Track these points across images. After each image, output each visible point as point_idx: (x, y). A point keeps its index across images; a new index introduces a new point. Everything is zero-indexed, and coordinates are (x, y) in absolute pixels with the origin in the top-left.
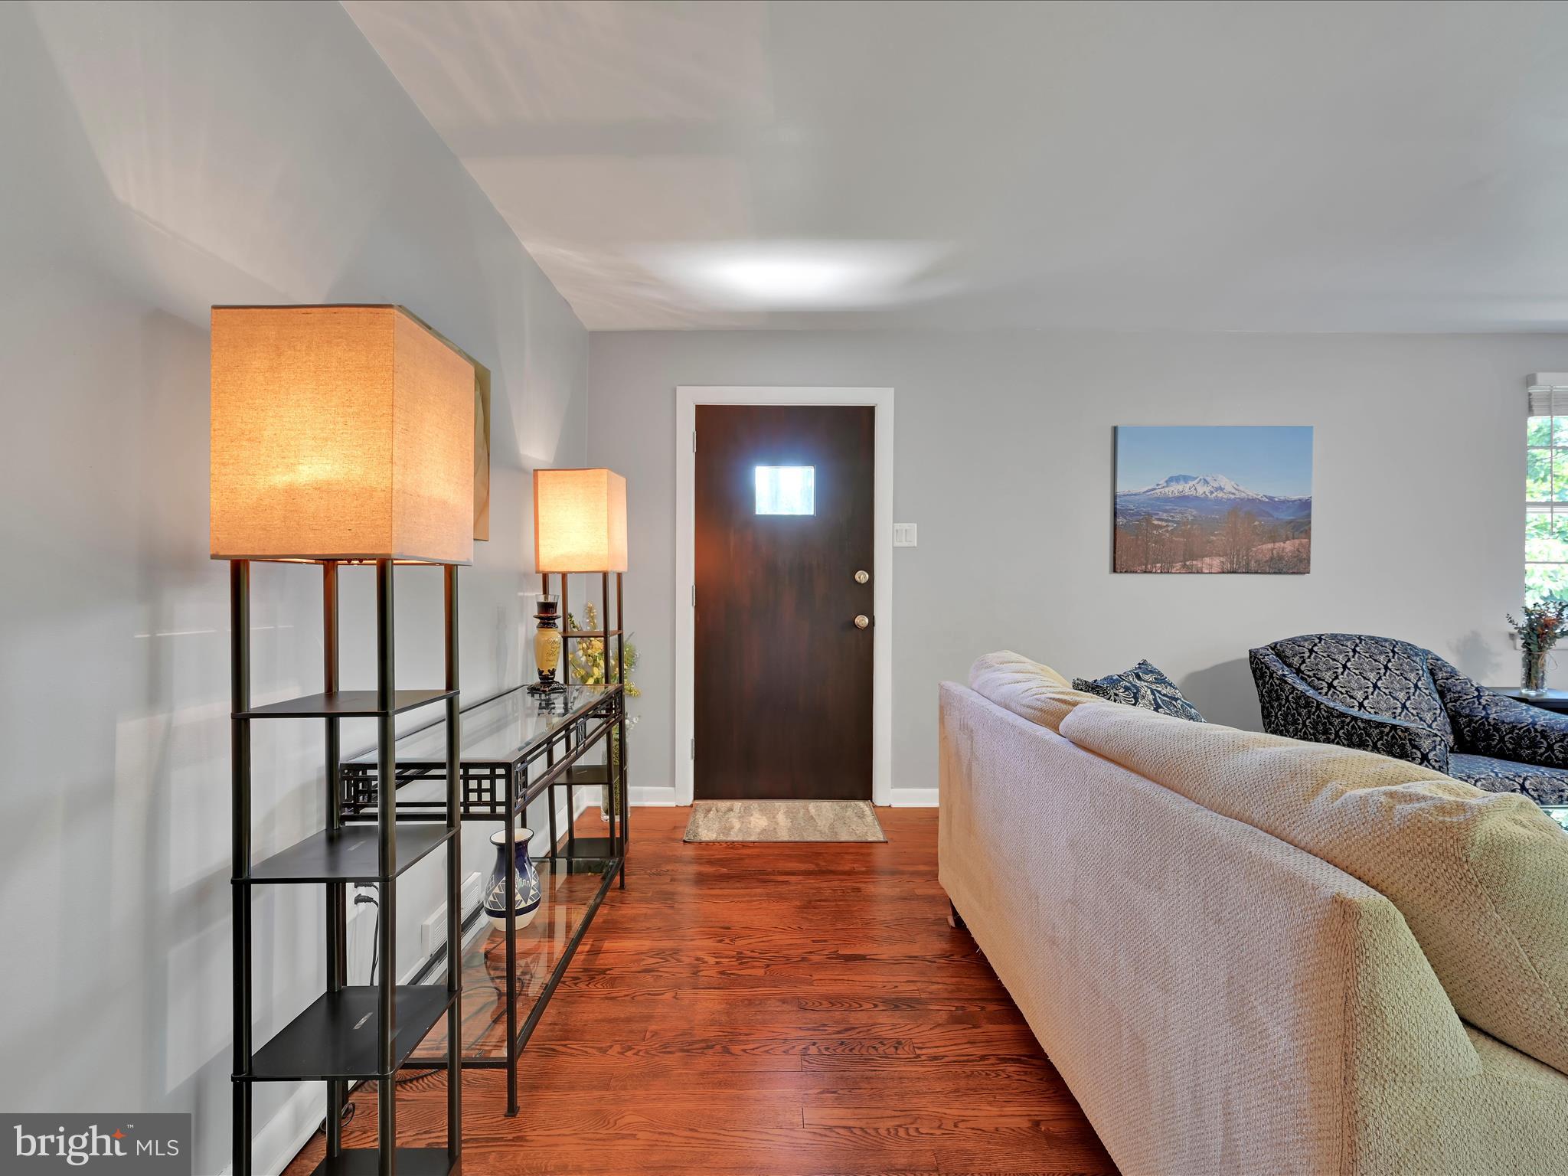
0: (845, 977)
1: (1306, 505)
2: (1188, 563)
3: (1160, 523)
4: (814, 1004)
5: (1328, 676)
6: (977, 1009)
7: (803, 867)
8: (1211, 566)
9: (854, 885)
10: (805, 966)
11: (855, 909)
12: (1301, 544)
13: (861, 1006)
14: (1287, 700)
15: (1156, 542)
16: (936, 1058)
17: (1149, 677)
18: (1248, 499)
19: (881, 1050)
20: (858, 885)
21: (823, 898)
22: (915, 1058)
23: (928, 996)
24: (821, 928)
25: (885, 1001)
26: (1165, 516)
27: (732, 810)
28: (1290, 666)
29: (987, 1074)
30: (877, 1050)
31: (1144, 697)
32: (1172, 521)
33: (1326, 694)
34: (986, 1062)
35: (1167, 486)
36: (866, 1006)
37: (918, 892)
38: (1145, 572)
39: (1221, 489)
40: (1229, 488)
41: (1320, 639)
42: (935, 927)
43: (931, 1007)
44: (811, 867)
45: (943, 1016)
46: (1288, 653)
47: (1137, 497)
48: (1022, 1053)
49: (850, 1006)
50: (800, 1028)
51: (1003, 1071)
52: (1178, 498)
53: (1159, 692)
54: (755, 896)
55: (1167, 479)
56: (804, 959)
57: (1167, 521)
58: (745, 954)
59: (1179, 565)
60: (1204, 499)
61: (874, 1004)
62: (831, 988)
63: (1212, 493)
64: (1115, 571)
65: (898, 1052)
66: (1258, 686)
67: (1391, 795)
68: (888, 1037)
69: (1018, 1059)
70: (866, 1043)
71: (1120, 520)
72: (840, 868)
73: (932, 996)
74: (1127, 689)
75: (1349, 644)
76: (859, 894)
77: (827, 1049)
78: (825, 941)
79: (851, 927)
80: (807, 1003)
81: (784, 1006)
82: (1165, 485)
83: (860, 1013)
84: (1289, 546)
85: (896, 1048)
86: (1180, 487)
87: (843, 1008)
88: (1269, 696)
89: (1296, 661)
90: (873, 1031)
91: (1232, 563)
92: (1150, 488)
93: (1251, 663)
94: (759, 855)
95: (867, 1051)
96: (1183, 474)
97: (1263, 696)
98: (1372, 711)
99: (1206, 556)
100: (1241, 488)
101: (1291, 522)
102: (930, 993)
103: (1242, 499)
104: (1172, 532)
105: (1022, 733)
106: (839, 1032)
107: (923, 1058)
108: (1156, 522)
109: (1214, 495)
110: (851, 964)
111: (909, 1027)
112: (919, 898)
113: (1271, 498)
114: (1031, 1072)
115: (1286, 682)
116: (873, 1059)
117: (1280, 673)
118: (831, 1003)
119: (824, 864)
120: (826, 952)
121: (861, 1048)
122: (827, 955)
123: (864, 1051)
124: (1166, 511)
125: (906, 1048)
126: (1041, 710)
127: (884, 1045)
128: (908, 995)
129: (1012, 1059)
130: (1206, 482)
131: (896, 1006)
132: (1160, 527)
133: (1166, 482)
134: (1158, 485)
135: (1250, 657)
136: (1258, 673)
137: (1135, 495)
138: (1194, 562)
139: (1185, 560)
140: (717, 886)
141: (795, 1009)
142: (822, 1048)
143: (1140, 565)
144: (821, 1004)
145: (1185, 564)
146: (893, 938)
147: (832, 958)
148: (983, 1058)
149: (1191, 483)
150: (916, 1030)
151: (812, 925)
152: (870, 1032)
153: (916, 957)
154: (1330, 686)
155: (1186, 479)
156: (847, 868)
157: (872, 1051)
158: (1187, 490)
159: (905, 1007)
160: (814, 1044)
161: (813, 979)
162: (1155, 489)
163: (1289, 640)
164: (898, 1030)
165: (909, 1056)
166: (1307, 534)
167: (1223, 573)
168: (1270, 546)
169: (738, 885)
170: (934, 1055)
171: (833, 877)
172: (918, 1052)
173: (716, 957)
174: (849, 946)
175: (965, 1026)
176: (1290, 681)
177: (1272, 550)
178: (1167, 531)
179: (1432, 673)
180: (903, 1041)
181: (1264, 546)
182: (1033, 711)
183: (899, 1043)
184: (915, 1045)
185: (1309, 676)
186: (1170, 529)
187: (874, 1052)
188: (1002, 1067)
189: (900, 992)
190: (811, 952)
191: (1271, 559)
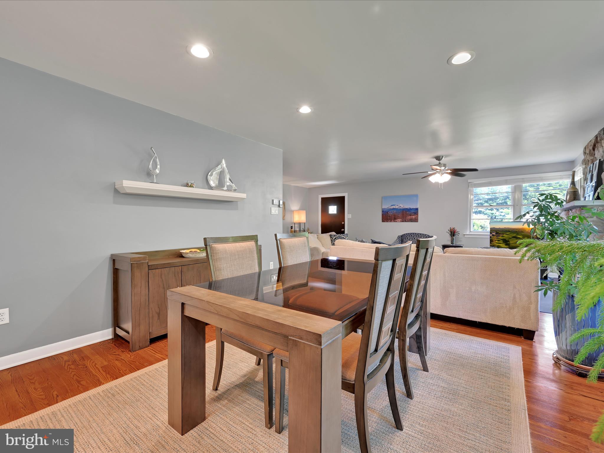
1: (417, 209)
8: (399, 221)
12: (416, 216)
15: (389, 217)
18: (406, 208)
26: (390, 212)
32: (392, 213)
40: (402, 206)
52: (393, 209)
60: (397, 209)
64: (383, 222)
71: (383, 213)
84: (414, 217)
91: (403, 220)
99: (398, 219)
101: (414, 212)
103: (404, 208)
109: (399, 208)
113: (411, 208)
130: (398, 206)
133: (391, 206)
134: (389, 206)
137: (386, 208)
138: (396, 220)
139: (394, 220)
143: (387, 221)
149: (395, 206)
155: (394, 205)
166: (417, 214)
167: (401, 222)
168: (410, 217)
178: (391, 215)
191: (410, 219)
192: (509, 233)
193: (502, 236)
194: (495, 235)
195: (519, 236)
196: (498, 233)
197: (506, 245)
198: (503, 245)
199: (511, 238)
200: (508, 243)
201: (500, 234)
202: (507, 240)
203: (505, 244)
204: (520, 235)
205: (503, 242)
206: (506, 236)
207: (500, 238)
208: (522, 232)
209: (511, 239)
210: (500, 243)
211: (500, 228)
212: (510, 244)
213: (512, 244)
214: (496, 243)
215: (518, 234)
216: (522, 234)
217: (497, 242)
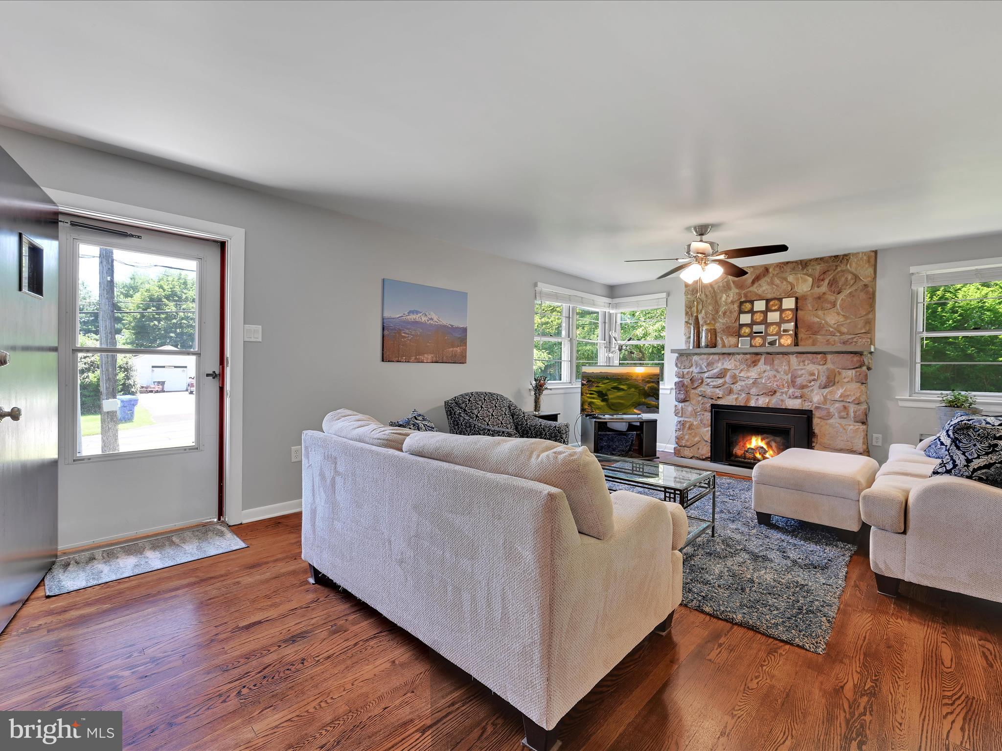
0: (251, 639)
1: (465, 330)
2: (417, 357)
3: (405, 335)
4: (233, 664)
5: (476, 412)
6: (343, 621)
7: (185, 582)
8: (428, 358)
9: (233, 580)
10: (215, 645)
11: (241, 595)
12: (463, 349)
13: (269, 651)
14: (462, 425)
15: (403, 346)
16: (329, 657)
17: (420, 418)
18: (443, 326)
19: (293, 668)
20: (237, 580)
21: (212, 597)
22: (316, 663)
23: (312, 627)
24: (218, 616)
25: (285, 641)
26: (407, 331)
27: (95, 559)
28: (461, 408)
29: (361, 652)
30: (290, 670)
31: (421, 428)
32: (411, 335)
33: (475, 420)
34: (358, 646)
35: (408, 316)
36: (272, 649)
37: (283, 571)
38: (398, 361)
39: (432, 319)
40: (435, 319)
41: (472, 395)
42: (302, 587)
43: (316, 632)
44: (192, 580)
45: (325, 634)
46: (461, 402)
47: (394, 320)
48: (376, 633)
49: (262, 654)
50: (229, 683)
51: (369, 646)
52: (413, 322)
53: (426, 425)
54: (148, 615)
55: (408, 311)
56: (212, 641)
57: (408, 334)
58: (158, 657)
59: (413, 358)
60: (424, 324)
61: (278, 646)
62: (243, 649)
63: (428, 321)
64: (383, 361)
65: (305, 664)
66: (448, 419)
67: (555, 453)
68: (295, 659)
69: (374, 637)
70: (282, 669)
71: (386, 332)
72: (218, 574)
73: (315, 626)
74: (414, 425)
75: (482, 396)
76: (240, 585)
77: (255, 686)
78: (226, 623)
79: (242, 607)
80: (227, 666)
81: (210, 675)
82: (407, 314)
83: (269, 655)
84: (458, 350)
85: (303, 663)
86: (414, 317)
87: (257, 657)
88: (454, 424)
89: (463, 406)
90: (284, 660)
91: (436, 357)
92: (400, 315)
93: (446, 408)
94: (139, 586)
95: (284, 674)
96: (416, 310)
97: (451, 424)
98: (491, 426)
99: (425, 354)
100: (440, 320)
101: (460, 338)
102: (313, 625)
103: (441, 325)
104: (410, 340)
105: (378, 454)
106: (259, 672)
107: (321, 661)
108: (403, 334)
109: (429, 322)
110: (252, 630)
111: (307, 648)
112: (284, 575)
113: (452, 326)
114: (383, 640)
115: (461, 416)
116: (289, 676)
117: (458, 412)
118: (246, 658)
119: (203, 574)
120: (229, 630)
121: (279, 674)
122: (230, 631)
123: (282, 675)
124: (407, 329)
125: (309, 660)
126: (387, 440)
127: (294, 665)
128: (299, 631)
129: (371, 638)
130: (426, 315)
131: (293, 641)
132: (404, 337)
133: (408, 313)
134: (404, 314)
135: (445, 405)
136: (449, 413)
137: (393, 318)
138: (420, 357)
139: (416, 356)
140: (105, 620)
141: (219, 674)
142: (251, 687)
143: (395, 357)
144: (239, 662)
145: (416, 358)
146: (276, 603)
147: (236, 632)
148: (356, 644)
149: (419, 315)
150: (312, 648)
151: (210, 616)
152: (282, 662)
153: (296, 608)
154: (477, 416)
155: (417, 312)
156: (223, 572)
157: (287, 672)
158: (417, 318)
159: (299, 639)
160: (244, 687)
161: (226, 649)
162: (403, 316)
163: (460, 395)
164: (301, 653)
165: (312, 664)
166: (465, 344)
167: (433, 362)
168: (451, 349)
169: (128, 612)
170: (327, 656)
171: (215, 581)
172: (317, 659)
173: (130, 670)
174: (245, 619)
175: (340, 633)
176: (463, 415)
177: (453, 351)
178: (408, 339)
179: (509, 407)
180: (306, 658)
181: (449, 349)
182: (382, 441)
183: (304, 660)
184: (314, 656)
185: (469, 412)
186: (410, 338)
187: (289, 672)
188: (367, 644)
189: (293, 632)
190: (216, 634)
191: (452, 356)
192: (608, 381)
193: (596, 386)
194: (585, 384)
195: (622, 387)
196: (591, 381)
197: (602, 401)
198: (599, 401)
199: (609, 390)
200: (606, 397)
201: (593, 382)
202: (604, 392)
203: (601, 399)
204: (623, 385)
205: (598, 396)
206: (602, 387)
207: (594, 389)
208: (627, 379)
209: (610, 392)
210: (593, 398)
211: (593, 373)
212: (608, 399)
213: (612, 399)
214: (588, 397)
215: (620, 383)
216: (627, 383)
217: (588, 395)
